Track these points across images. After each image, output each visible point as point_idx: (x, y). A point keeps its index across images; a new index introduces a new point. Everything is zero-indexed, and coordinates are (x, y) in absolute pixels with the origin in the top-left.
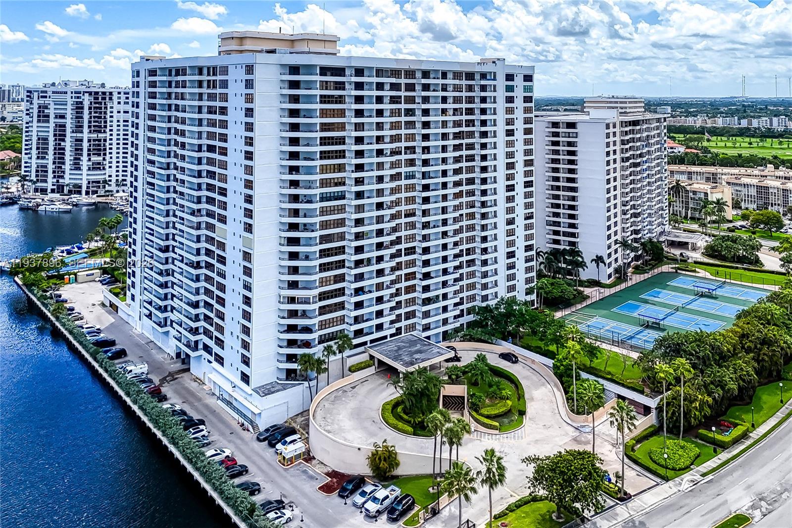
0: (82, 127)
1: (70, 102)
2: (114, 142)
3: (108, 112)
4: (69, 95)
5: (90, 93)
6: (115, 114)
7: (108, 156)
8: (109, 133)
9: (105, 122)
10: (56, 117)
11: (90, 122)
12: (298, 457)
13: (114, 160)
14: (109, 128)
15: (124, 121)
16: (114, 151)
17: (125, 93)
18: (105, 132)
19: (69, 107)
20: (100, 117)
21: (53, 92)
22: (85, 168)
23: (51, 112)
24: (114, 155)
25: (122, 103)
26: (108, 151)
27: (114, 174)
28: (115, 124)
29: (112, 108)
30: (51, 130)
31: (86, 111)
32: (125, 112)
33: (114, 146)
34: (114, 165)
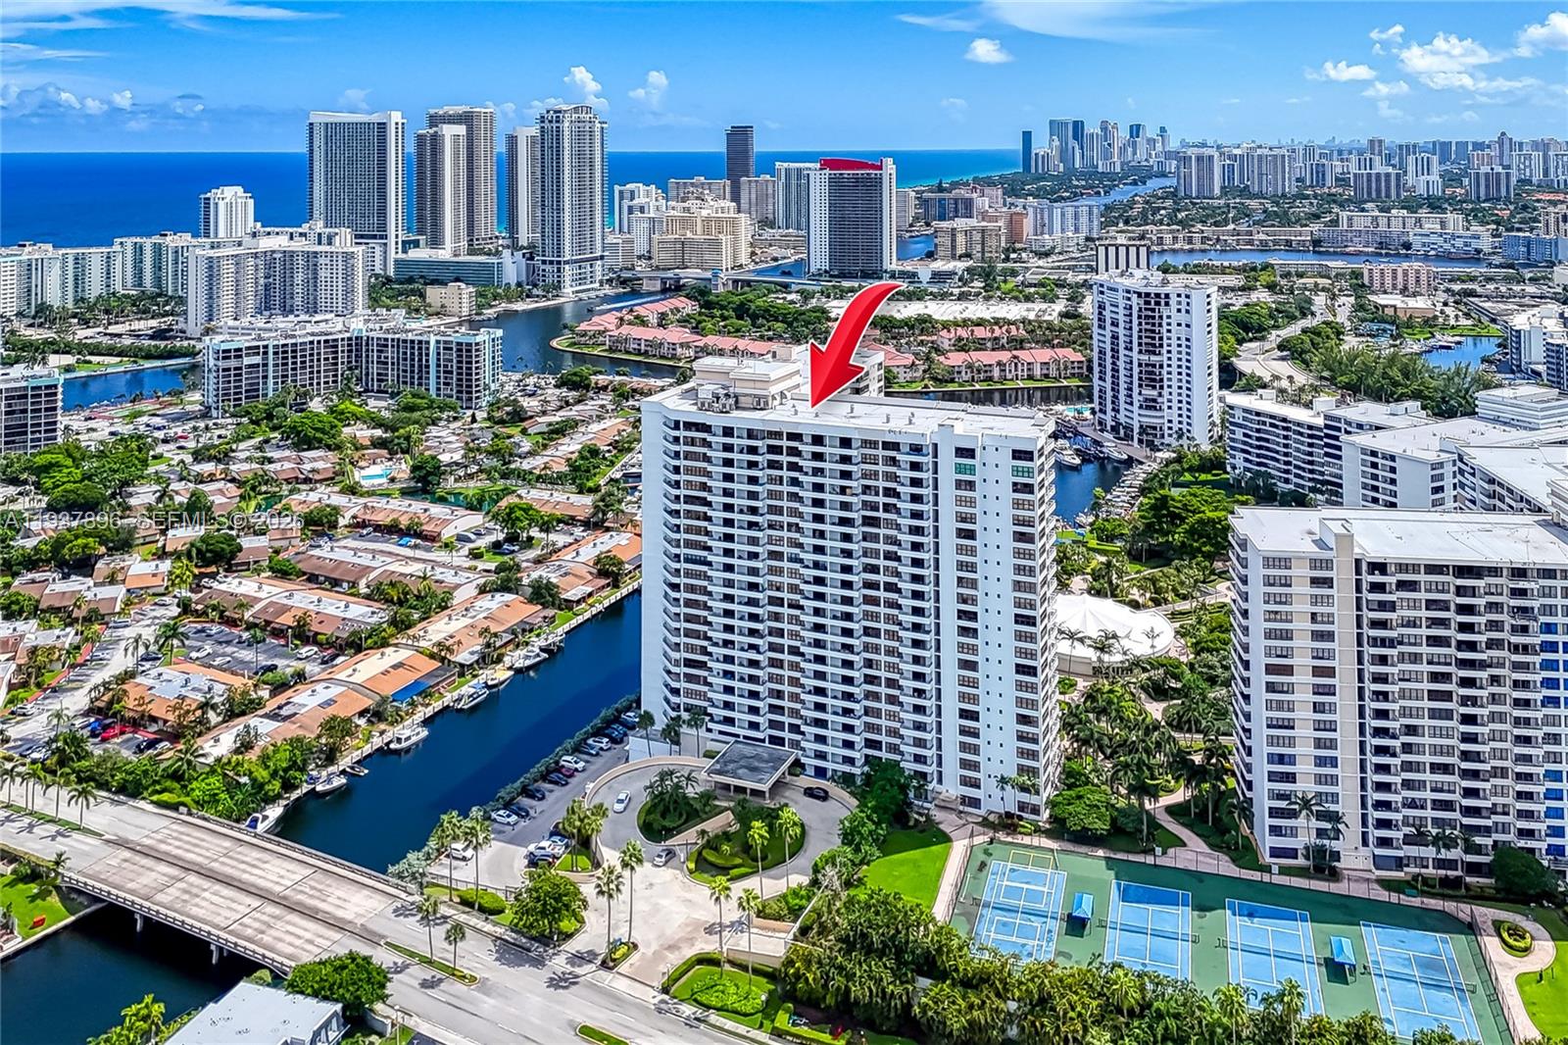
6: (1174, 327)
9: (1161, 339)
14: (1166, 348)
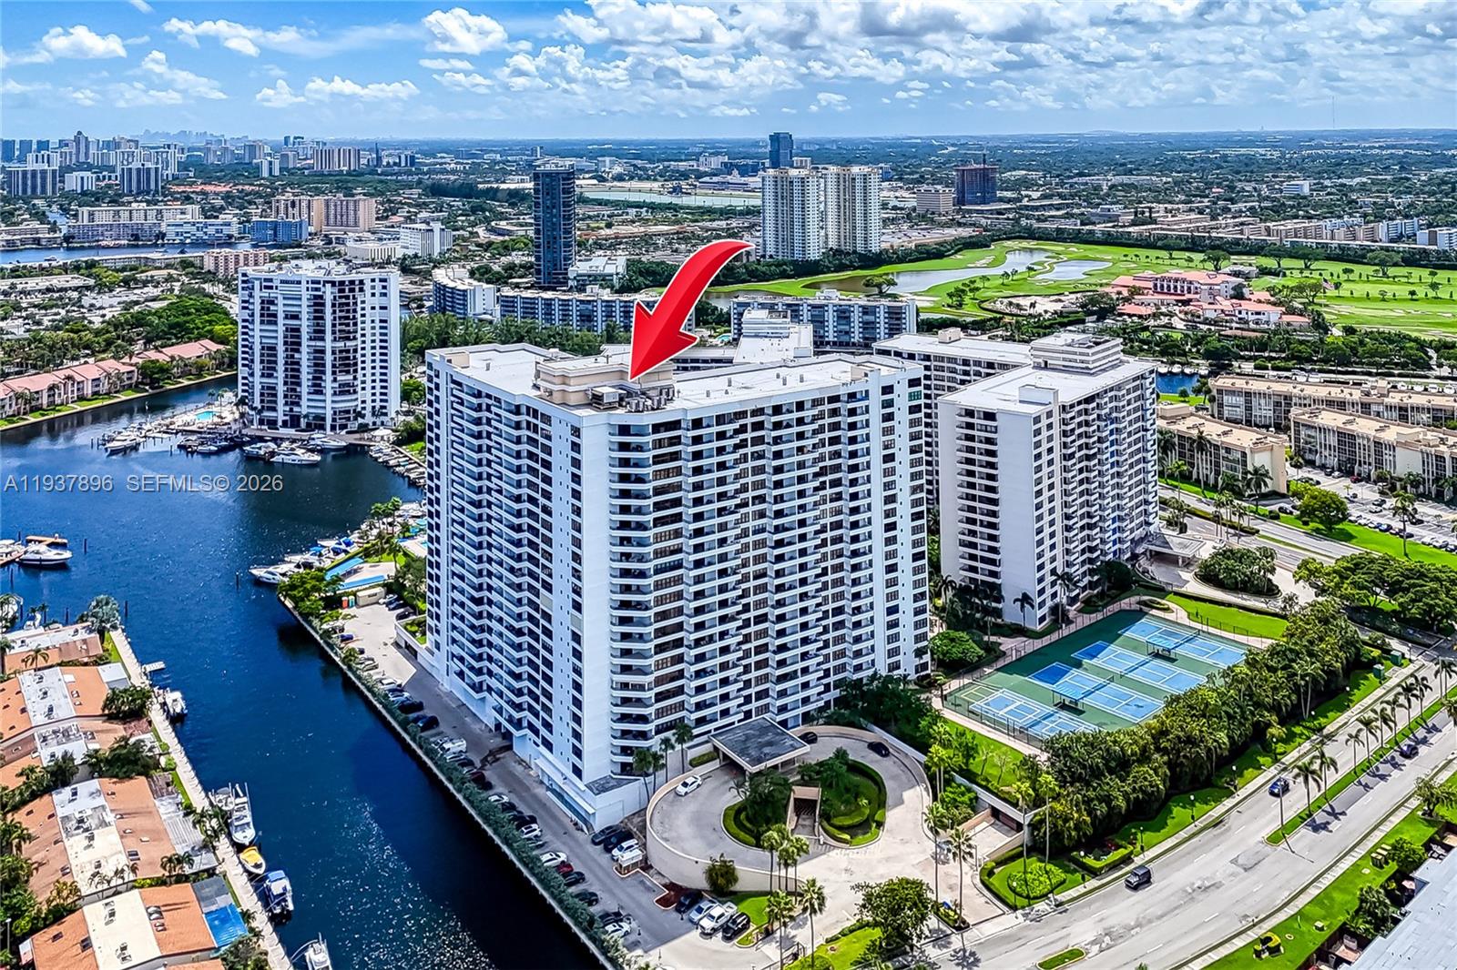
0: (323, 332)
1: (305, 295)
2: (368, 352)
3: (359, 309)
4: (304, 285)
5: (333, 284)
7: (360, 372)
8: (360, 339)
10: (286, 317)
11: (334, 325)
12: (635, 865)
13: (369, 378)
15: (381, 321)
16: (368, 365)
17: (381, 280)
18: (355, 338)
19: (305, 303)
20: (348, 318)
21: (282, 282)
22: (329, 392)
23: (280, 310)
24: (369, 371)
25: (377, 295)
26: (360, 365)
27: (369, 398)
28: (368, 325)
29: (363, 302)
30: (280, 335)
31: (328, 310)
32: (381, 308)
33: (368, 358)
34: (369, 385)
